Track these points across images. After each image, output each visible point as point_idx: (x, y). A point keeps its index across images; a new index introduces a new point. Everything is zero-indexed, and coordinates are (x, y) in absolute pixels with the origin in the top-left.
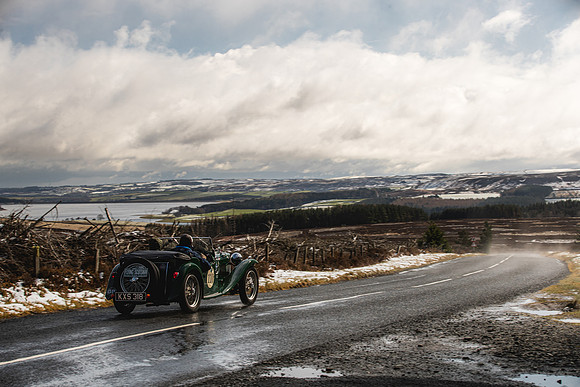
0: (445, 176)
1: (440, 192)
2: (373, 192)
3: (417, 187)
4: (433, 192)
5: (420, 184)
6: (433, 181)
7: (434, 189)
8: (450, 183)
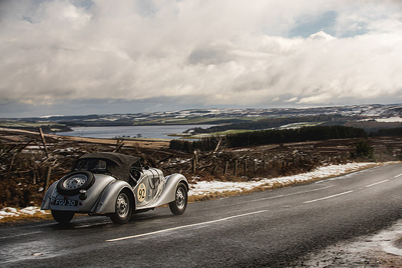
0: (380, 106)
1: (377, 117)
2: (330, 117)
4: (372, 117)
5: (363, 111)
6: (371, 109)
7: (372, 115)
8: (383, 111)
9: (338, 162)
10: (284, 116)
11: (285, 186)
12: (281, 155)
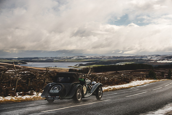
1: (157, 60)
2: (137, 60)
3: (150, 59)
6: (155, 57)
8: (160, 58)
9: (140, 79)
10: (118, 59)
11: (118, 89)
12: (116, 76)
